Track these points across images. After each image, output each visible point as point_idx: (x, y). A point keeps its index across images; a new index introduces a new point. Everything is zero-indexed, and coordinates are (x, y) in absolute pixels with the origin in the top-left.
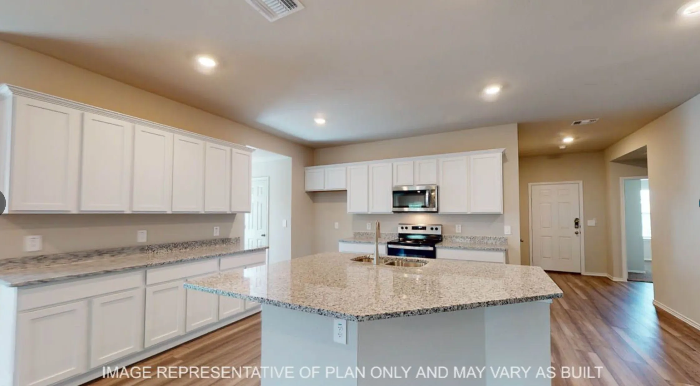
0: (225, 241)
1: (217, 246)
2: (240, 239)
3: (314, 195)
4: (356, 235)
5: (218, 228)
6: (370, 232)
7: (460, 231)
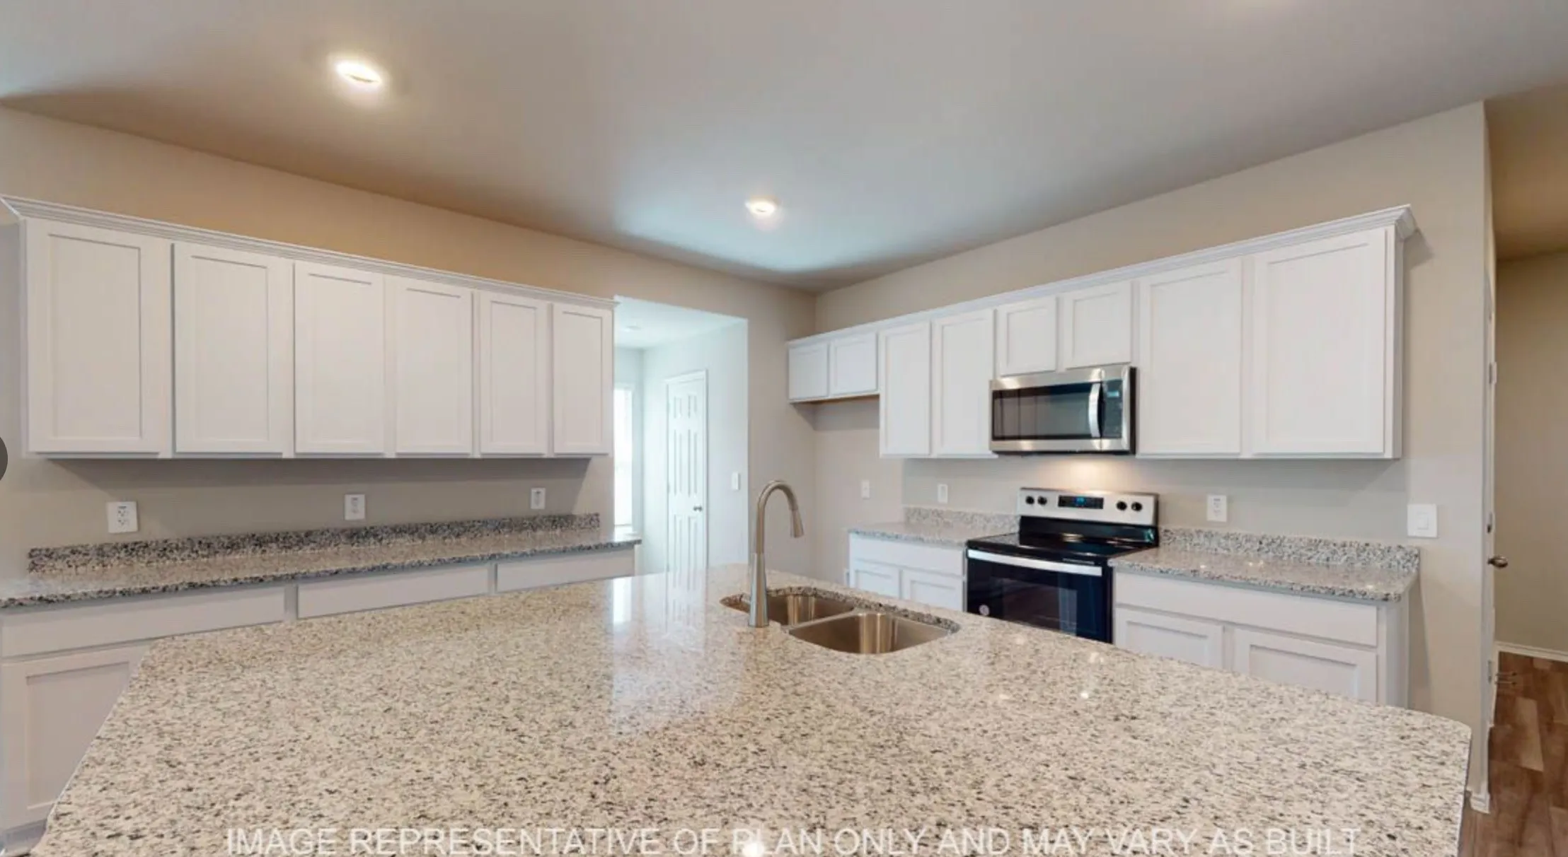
0: (561, 521)
1: (540, 533)
2: (600, 517)
3: (813, 409)
4: (909, 514)
5: (543, 491)
6: (944, 509)
7: (1223, 518)
